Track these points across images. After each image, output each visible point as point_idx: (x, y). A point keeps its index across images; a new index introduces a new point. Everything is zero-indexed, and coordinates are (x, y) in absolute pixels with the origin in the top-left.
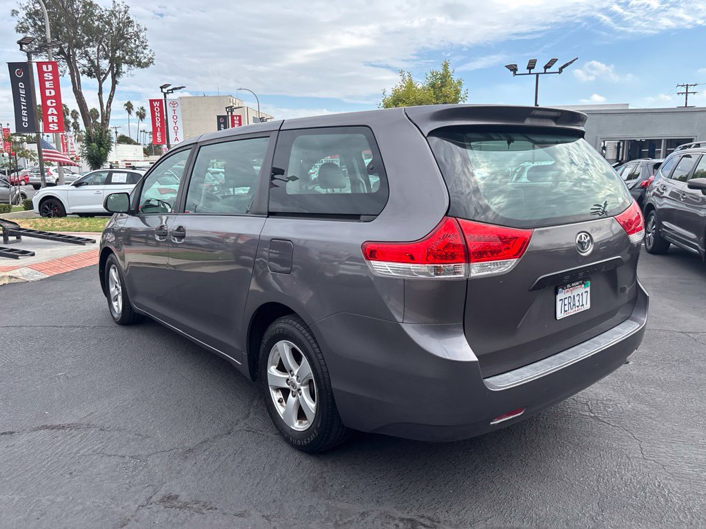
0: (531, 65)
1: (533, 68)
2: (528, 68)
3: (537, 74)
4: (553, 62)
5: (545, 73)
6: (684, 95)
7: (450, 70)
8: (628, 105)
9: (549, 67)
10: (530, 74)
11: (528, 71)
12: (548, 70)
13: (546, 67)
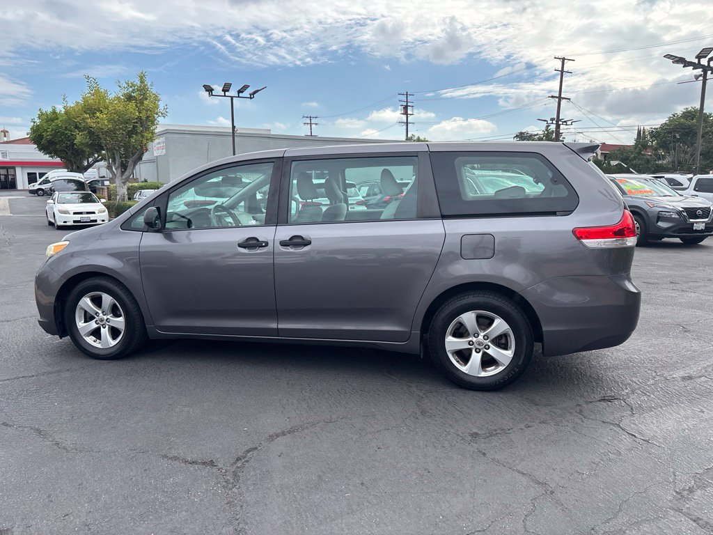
0: (226, 88)
1: (228, 91)
2: (223, 91)
3: (232, 98)
4: (246, 87)
5: (239, 97)
6: (309, 125)
7: (148, 82)
8: (270, 130)
9: (242, 92)
10: (225, 96)
11: (223, 93)
12: (241, 95)
13: (239, 92)
